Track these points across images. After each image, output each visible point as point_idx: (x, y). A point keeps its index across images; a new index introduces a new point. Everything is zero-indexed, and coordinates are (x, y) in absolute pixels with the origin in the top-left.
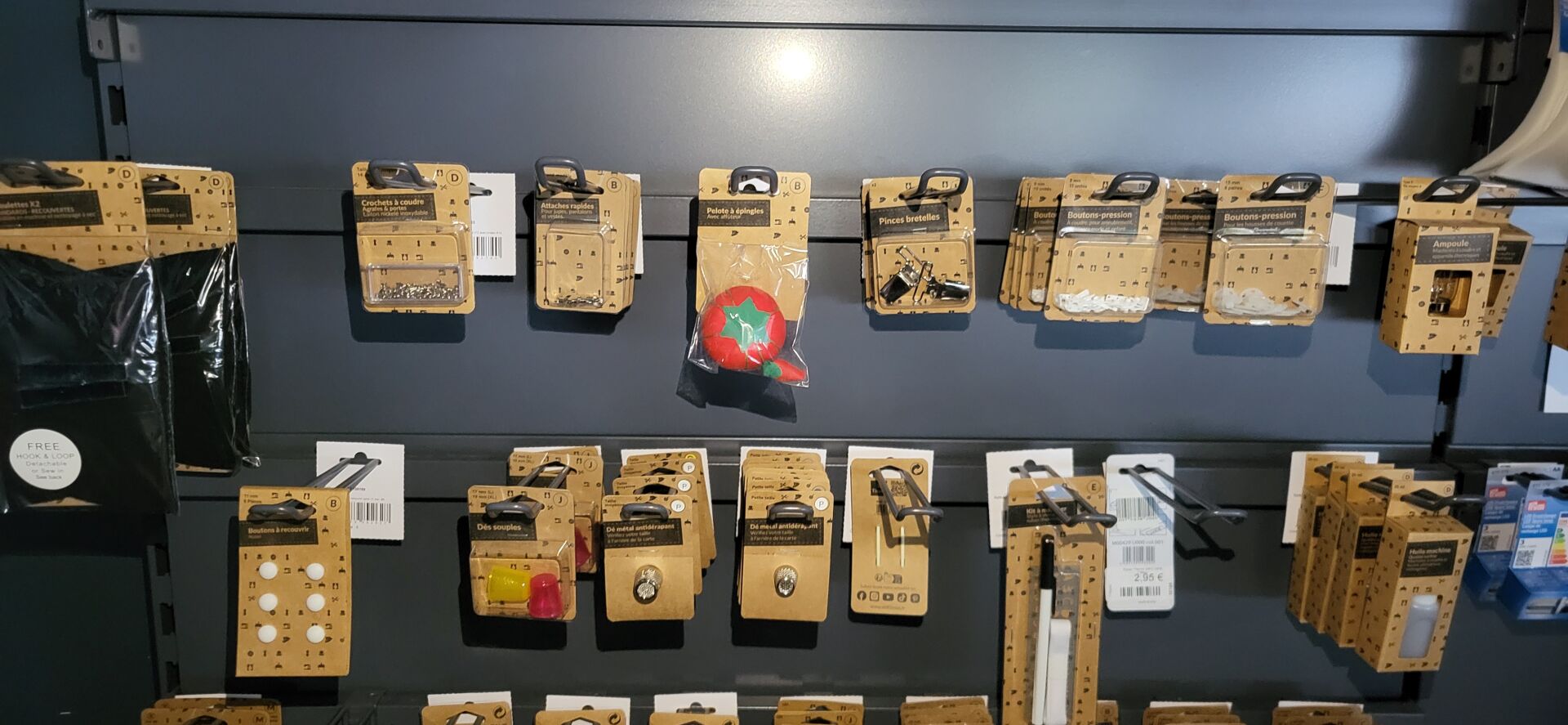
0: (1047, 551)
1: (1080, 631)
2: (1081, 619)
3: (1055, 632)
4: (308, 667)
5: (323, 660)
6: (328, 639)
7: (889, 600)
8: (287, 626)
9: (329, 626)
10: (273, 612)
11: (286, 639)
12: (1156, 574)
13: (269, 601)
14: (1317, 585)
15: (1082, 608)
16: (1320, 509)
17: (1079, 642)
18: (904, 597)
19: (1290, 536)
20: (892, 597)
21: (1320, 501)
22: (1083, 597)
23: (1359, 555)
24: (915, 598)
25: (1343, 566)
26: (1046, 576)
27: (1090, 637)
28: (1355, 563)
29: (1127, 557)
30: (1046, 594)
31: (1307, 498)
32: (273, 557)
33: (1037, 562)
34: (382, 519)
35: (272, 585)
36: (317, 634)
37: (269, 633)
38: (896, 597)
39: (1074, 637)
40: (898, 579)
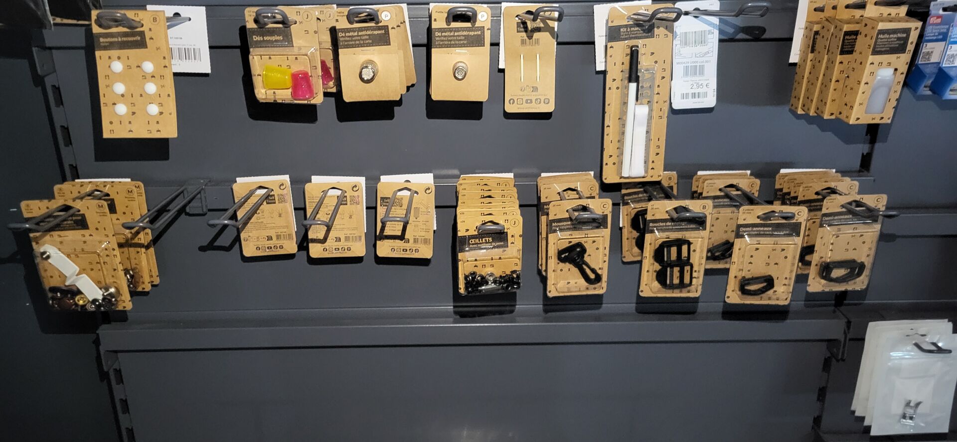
0: (634, 55)
1: (654, 114)
2: (655, 106)
3: (638, 113)
4: (150, 131)
5: (159, 127)
6: (161, 113)
7: (529, 103)
8: (133, 104)
9: (161, 105)
10: (123, 95)
11: (134, 113)
12: (705, 83)
13: (120, 88)
14: (811, 84)
15: (656, 98)
16: (817, 33)
17: (653, 121)
18: (539, 100)
19: (794, 58)
20: (531, 102)
21: (816, 28)
22: (656, 90)
23: (842, 53)
24: (547, 102)
25: (831, 62)
26: (633, 75)
27: (661, 117)
28: (839, 58)
29: (686, 74)
30: (633, 86)
31: (810, 23)
32: (119, 58)
33: (627, 67)
34: (195, 59)
35: (120, 77)
36: (154, 109)
37: (122, 109)
38: (534, 101)
39: (650, 117)
40: (535, 89)
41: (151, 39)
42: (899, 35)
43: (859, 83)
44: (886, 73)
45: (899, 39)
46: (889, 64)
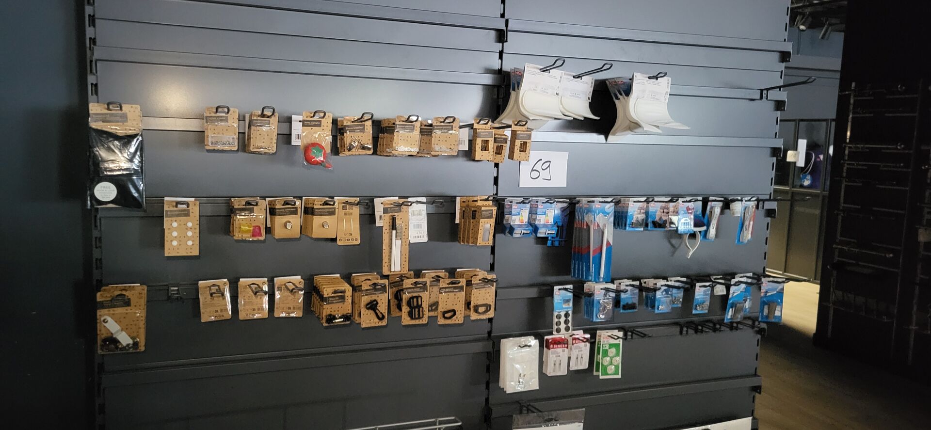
0: (394, 219)
1: (403, 243)
2: (403, 240)
3: (397, 244)
4: (187, 253)
5: (191, 251)
6: (193, 244)
8: (180, 241)
9: (193, 241)
10: (176, 237)
11: (180, 245)
12: (423, 231)
13: (175, 234)
14: (464, 231)
15: (403, 237)
16: (464, 211)
17: (403, 247)
18: (353, 239)
19: (457, 221)
20: (349, 240)
21: (464, 209)
22: (403, 234)
23: (472, 218)
24: (356, 240)
25: (469, 222)
26: (393, 227)
27: (406, 245)
28: (472, 221)
29: (414, 228)
30: (394, 232)
31: (461, 207)
32: (176, 221)
33: (391, 224)
35: (176, 229)
36: (190, 243)
37: (175, 243)
38: (351, 240)
39: (401, 245)
40: (351, 234)
41: (192, 212)
42: (490, 212)
43: (478, 229)
44: (488, 226)
45: (490, 213)
46: (488, 223)
